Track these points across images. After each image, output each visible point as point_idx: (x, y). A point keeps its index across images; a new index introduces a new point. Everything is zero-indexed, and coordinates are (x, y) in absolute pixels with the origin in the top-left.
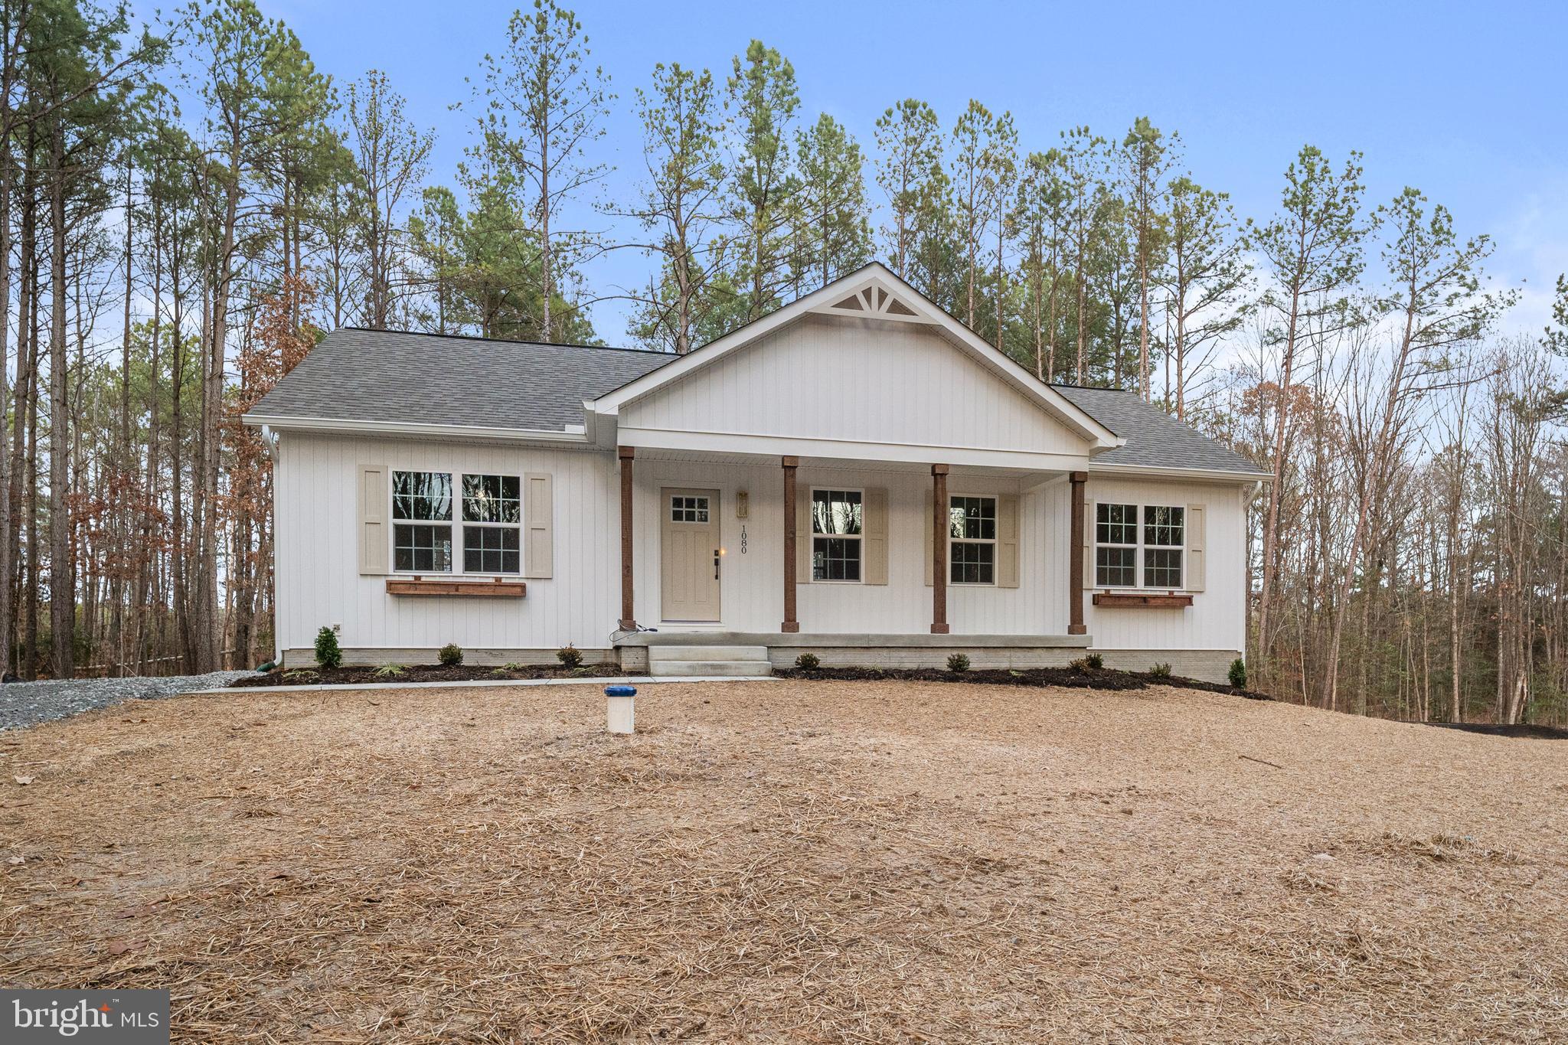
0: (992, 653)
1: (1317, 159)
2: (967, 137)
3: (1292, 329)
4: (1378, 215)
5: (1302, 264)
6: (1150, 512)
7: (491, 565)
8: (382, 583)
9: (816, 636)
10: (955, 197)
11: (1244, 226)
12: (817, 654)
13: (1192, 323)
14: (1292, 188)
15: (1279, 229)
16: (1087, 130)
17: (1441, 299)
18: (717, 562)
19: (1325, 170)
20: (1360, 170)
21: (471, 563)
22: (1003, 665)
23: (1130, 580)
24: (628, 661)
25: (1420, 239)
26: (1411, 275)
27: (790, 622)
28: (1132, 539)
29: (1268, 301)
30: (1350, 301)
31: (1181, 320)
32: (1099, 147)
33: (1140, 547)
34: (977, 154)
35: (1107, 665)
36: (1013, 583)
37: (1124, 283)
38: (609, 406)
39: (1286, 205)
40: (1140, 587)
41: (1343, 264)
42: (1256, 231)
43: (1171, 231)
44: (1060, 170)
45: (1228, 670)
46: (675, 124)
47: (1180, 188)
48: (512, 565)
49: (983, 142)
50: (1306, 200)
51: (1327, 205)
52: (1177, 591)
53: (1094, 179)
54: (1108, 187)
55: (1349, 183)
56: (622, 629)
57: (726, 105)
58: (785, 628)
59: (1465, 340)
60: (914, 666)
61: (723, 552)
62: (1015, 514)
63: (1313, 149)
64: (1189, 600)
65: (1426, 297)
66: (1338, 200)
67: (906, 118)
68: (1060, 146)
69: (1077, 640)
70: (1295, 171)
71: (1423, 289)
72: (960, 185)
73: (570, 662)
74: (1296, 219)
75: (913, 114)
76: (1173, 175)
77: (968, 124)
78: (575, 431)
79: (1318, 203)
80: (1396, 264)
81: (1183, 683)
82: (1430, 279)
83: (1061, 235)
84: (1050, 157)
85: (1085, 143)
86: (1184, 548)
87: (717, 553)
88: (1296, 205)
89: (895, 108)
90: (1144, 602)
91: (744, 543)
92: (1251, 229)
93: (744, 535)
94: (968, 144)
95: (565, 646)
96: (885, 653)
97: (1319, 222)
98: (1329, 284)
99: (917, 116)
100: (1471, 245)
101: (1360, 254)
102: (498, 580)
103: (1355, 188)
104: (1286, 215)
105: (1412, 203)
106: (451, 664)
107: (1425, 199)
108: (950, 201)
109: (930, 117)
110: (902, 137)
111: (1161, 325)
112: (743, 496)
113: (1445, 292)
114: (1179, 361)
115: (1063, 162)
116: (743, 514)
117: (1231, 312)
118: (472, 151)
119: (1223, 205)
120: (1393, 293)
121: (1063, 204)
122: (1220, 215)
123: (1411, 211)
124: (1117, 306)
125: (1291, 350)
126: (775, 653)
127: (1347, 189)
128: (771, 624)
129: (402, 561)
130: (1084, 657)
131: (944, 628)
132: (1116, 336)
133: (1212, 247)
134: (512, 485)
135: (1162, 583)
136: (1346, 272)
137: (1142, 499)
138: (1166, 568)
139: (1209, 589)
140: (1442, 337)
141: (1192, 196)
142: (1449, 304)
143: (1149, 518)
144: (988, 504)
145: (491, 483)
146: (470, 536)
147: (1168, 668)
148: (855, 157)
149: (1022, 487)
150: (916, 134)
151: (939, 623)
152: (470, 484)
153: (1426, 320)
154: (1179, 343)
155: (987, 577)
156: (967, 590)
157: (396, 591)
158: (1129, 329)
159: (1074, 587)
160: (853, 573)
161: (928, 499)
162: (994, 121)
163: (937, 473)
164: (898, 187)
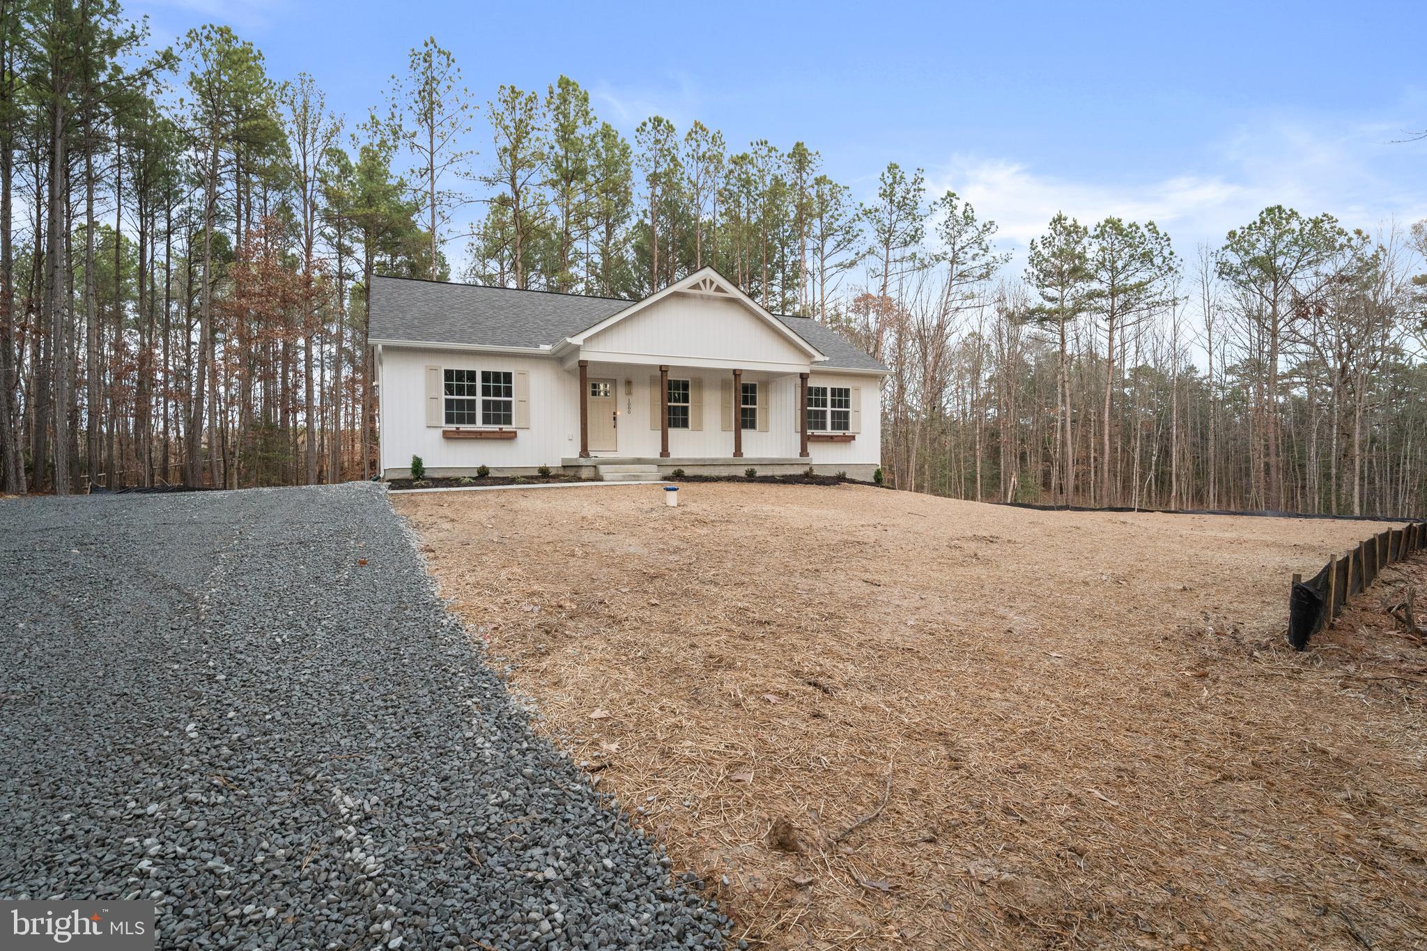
0: (764, 467)
1: (898, 170)
2: (694, 143)
3: (886, 269)
4: (933, 207)
5: (891, 232)
6: (833, 390)
7: (497, 421)
8: (440, 431)
9: (679, 459)
10: (685, 176)
11: (858, 207)
12: (682, 469)
13: (827, 264)
14: (884, 187)
16: (766, 143)
17: (969, 256)
18: (615, 419)
19: (902, 177)
20: (923, 179)
21: (486, 419)
22: (770, 473)
23: (824, 427)
24: (585, 473)
25: (957, 221)
26: (952, 241)
27: (665, 452)
28: (824, 405)
29: (871, 251)
30: (918, 255)
31: (823, 260)
32: (773, 154)
33: (829, 409)
34: (700, 154)
35: (815, 473)
36: (766, 429)
37: (786, 234)
38: (577, 340)
39: (881, 196)
40: (829, 431)
41: (913, 233)
42: (864, 210)
43: (816, 207)
44: (750, 166)
45: (873, 474)
47: (819, 181)
48: (508, 421)
49: (704, 147)
50: (892, 194)
51: (904, 198)
52: (848, 433)
53: (771, 173)
54: (780, 177)
55: (916, 186)
56: (581, 456)
57: (544, 114)
58: (662, 455)
59: (982, 281)
60: (726, 474)
61: (618, 413)
62: (767, 391)
63: (895, 164)
64: (853, 438)
65: (961, 255)
66: (910, 196)
67: (655, 128)
68: (749, 151)
69: (805, 460)
70: (885, 176)
71: (959, 250)
72: (692, 170)
73: (545, 475)
74: (887, 204)
75: (659, 125)
76: (818, 175)
77: (693, 135)
78: (545, 348)
79: (898, 197)
80: (944, 234)
81: (853, 482)
82: (963, 245)
83: (751, 206)
84: (743, 158)
85: (764, 152)
86: (850, 410)
87: (615, 413)
88: (886, 196)
89: (647, 121)
90: (831, 439)
91: (629, 408)
92: (862, 208)
93: (629, 404)
94: (694, 147)
95: (542, 465)
96: (712, 468)
97: (899, 208)
98: (906, 244)
99: (662, 127)
100: (985, 226)
101: (924, 228)
102: (501, 429)
103: (920, 190)
104: (882, 203)
105: (952, 200)
106: (483, 476)
107: (959, 199)
108: (682, 179)
109: (670, 128)
110: (653, 140)
111: (810, 263)
112: (629, 383)
114: (822, 285)
115: (751, 162)
116: (629, 393)
117: (852, 257)
118: (361, 126)
119: (846, 193)
120: (943, 251)
121: (752, 187)
122: (844, 200)
123: (951, 205)
124: (783, 247)
125: (886, 282)
126: (662, 469)
127: (915, 190)
128: (654, 452)
129: (449, 419)
130: (807, 469)
131: (741, 455)
132: (781, 265)
133: (840, 218)
134: (508, 377)
135: (839, 428)
136: (915, 238)
137: (829, 384)
138: (842, 421)
139: (863, 431)
140: (970, 279)
141: (828, 186)
142: (974, 259)
143: (833, 394)
144: (753, 387)
145: (497, 375)
146: (486, 405)
147: (844, 474)
148: (625, 151)
149: (770, 380)
150: (662, 138)
151: (738, 452)
152: (486, 376)
153: (961, 268)
154: (822, 273)
155: (753, 426)
156: (744, 432)
157: (447, 436)
158: (790, 263)
159: (803, 432)
160: (685, 424)
161: (724, 385)
162: (710, 135)
163: (737, 373)
164: (651, 171)
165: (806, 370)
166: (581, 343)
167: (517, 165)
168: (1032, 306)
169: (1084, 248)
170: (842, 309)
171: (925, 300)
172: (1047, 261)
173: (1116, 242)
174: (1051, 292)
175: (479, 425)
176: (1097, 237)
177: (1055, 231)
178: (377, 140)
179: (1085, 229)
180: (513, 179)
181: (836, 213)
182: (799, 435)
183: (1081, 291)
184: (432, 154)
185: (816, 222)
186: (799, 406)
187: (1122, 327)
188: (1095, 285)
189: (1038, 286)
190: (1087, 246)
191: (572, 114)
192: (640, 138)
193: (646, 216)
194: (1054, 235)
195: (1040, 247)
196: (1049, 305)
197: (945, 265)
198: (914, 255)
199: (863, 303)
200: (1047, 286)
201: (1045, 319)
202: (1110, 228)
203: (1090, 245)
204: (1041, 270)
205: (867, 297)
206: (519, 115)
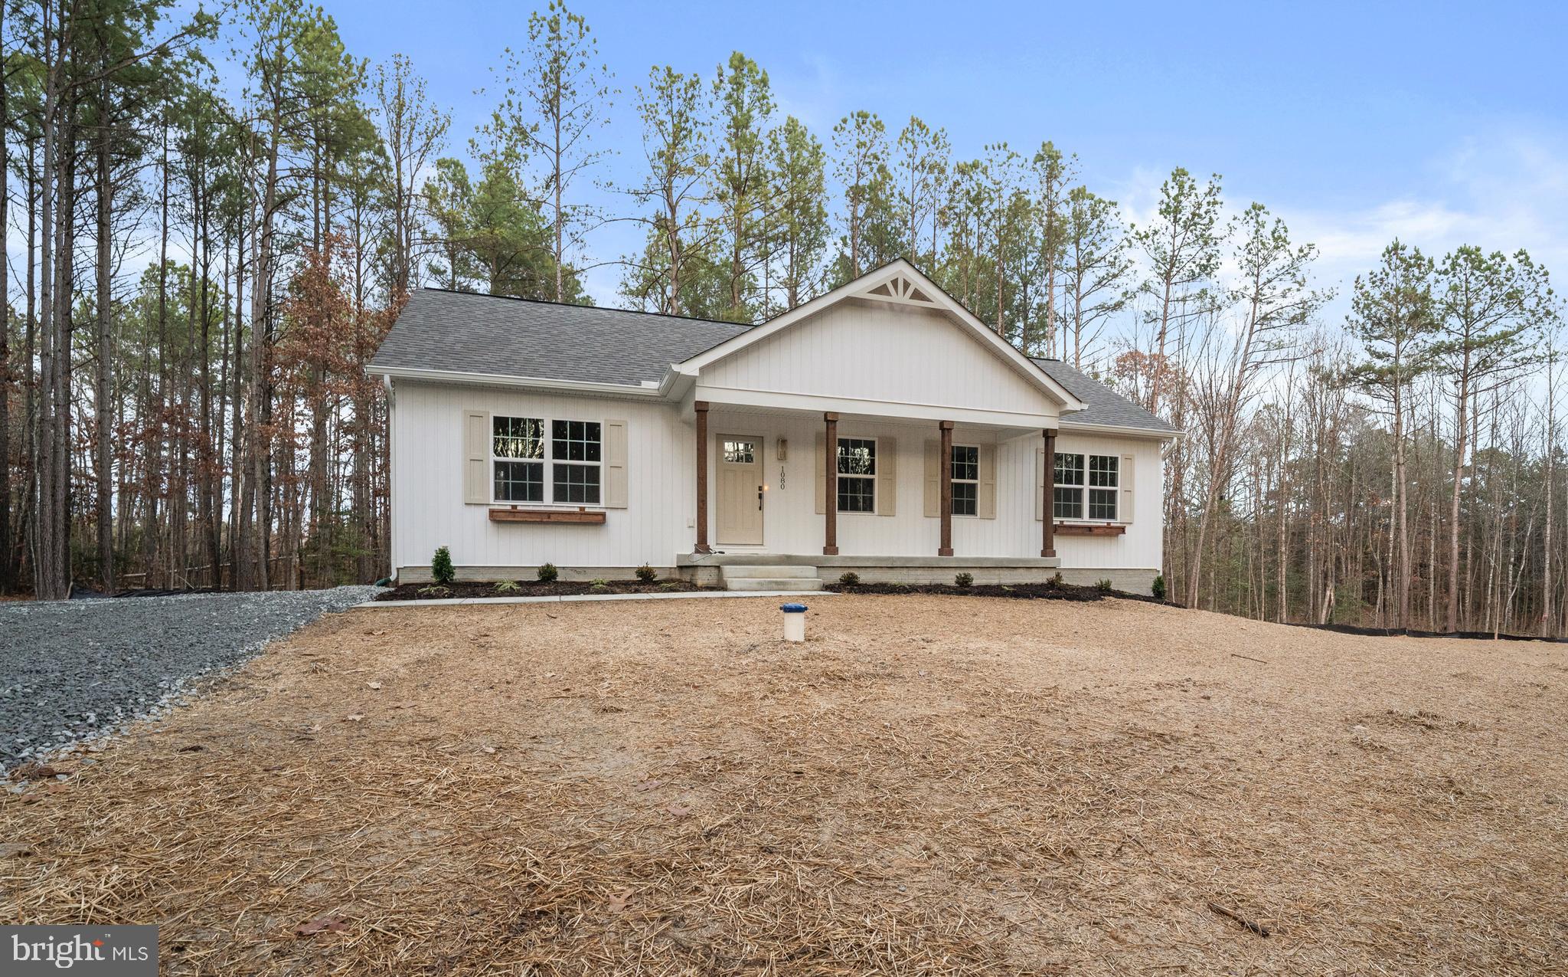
0: (986, 572)
1: (1185, 178)
2: (910, 146)
3: (1165, 311)
4: (1233, 223)
5: (1173, 261)
6: (1093, 458)
7: (577, 496)
8: (485, 511)
9: (852, 558)
10: (896, 191)
11: (1128, 228)
12: (856, 572)
13: (1085, 304)
14: (1166, 200)
15: (1155, 233)
16: (1005, 145)
17: (1279, 292)
18: (760, 496)
19: (1192, 188)
20: (1219, 188)
21: (560, 495)
22: (995, 582)
23: (1078, 513)
24: (702, 578)
25: (1263, 244)
26: (1256, 273)
27: (831, 547)
28: (1080, 481)
29: (1145, 288)
30: (1209, 291)
31: (1078, 300)
32: (1014, 160)
33: (1086, 487)
34: (918, 161)
35: (1065, 581)
36: (991, 516)
37: (1030, 268)
38: (691, 369)
39: (1161, 213)
40: (1086, 519)
41: (1204, 262)
42: (1137, 233)
43: (1070, 230)
44: (982, 177)
45: (1151, 584)
46: (668, 118)
47: (1077, 195)
48: (594, 496)
49: (922, 151)
50: (1177, 211)
51: (1194, 214)
52: (1114, 523)
53: (1011, 186)
54: (1022, 192)
55: (1210, 199)
56: (697, 551)
57: (711, 104)
58: (826, 551)
59: (1294, 326)
60: (927, 582)
61: (766, 488)
62: (993, 461)
63: (1183, 170)
64: (1122, 530)
65: (1266, 291)
66: (1202, 211)
67: (859, 126)
68: (983, 157)
69: (1049, 561)
70: (1169, 187)
71: (1265, 284)
72: (903, 181)
73: (646, 579)
74: (1169, 224)
75: (864, 123)
76: (1075, 186)
77: (909, 135)
78: (650, 386)
79: (1186, 214)
80: (1245, 262)
81: (1121, 595)
82: (1270, 277)
83: (983, 229)
84: (975, 166)
85: (1003, 155)
86: (1118, 488)
87: (760, 488)
88: (1169, 213)
89: (849, 117)
90: (1089, 531)
91: (783, 480)
92: (1134, 231)
93: (783, 474)
94: (910, 151)
95: (642, 566)
96: (905, 571)
97: (1186, 227)
98: (1193, 277)
99: (868, 124)
100: (1301, 251)
101: (1219, 255)
102: (582, 509)
103: (1215, 203)
104: (1161, 222)
105: (1258, 215)
106: (548, 580)
107: (1268, 213)
108: (892, 195)
109: (879, 126)
110: (855, 142)
111: (1062, 303)
112: (783, 442)
113: (1281, 287)
114: (1077, 333)
115: (984, 171)
116: (783, 457)
117: (1118, 296)
118: (482, 129)
119: (1112, 210)
120: (1242, 286)
121: (985, 204)
122: (1110, 219)
123: (1257, 222)
124: (1025, 286)
125: (1164, 328)
126: (825, 572)
127: (1209, 203)
128: (814, 548)
129: (502, 493)
130: (1052, 575)
131: (950, 553)
132: (1023, 310)
133: (1103, 245)
134: (594, 430)
135: (1101, 516)
136: (1206, 269)
137: (1088, 450)
138: (1104, 504)
139: (1136, 521)
140: (1275, 323)
141: (1088, 202)
142: (1284, 296)
143: (1093, 466)
144: (973, 453)
145: (577, 427)
146: (559, 471)
147: (1108, 583)
148: (816, 152)
149: (999, 439)
150: (867, 140)
151: (946, 548)
152: (558, 427)
153: (1266, 309)
154: (1076, 319)
155: (971, 510)
156: (957, 520)
157: (497, 518)
158: (1034, 305)
159: (1047, 520)
160: (868, 506)
161: (928, 448)
162: (931, 134)
163: (945, 427)
164: (853, 182)
165: (1053, 424)
166: (697, 373)
167: (673, 170)
168: (1357, 363)
169: (1429, 286)
170: (1101, 367)
171: (1213, 353)
172: (1377, 304)
173: (1472, 279)
174: (1379, 346)
175: (548, 502)
176: (1446, 272)
177: (1390, 264)
178: (502, 147)
179: (1430, 261)
180: (668, 190)
181: (1098, 237)
182: (1041, 525)
183: (1421, 344)
184: (558, 154)
185: (1071, 249)
186: (1041, 482)
187: (1475, 393)
188: (1442, 336)
189: (1363, 338)
190: (1432, 283)
191: (747, 101)
192: (838, 140)
193: (845, 244)
194: (1388, 270)
195: (1368, 287)
196: (1379, 364)
197: (1246, 304)
198: (1204, 292)
199: (1130, 362)
200: (1377, 338)
201: (1372, 382)
202: (1465, 260)
203: (1437, 281)
204: (1369, 317)
205: (1135, 355)
206: (677, 105)
